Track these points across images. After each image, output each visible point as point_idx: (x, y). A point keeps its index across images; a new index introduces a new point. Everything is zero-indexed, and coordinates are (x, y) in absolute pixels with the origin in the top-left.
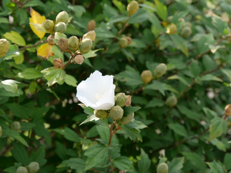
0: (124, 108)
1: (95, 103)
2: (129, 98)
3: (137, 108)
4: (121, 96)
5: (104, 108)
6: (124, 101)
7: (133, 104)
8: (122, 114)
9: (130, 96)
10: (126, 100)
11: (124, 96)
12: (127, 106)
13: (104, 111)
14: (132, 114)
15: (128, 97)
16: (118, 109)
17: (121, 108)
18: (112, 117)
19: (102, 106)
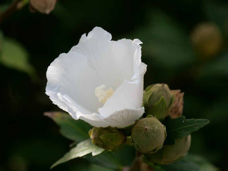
0: (166, 121)
1: (96, 111)
2: (177, 98)
3: (199, 122)
4: (159, 91)
5: (116, 121)
6: (167, 104)
7: (188, 113)
8: (162, 138)
9: (181, 92)
10: (171, 103)
11: (166, 92)
12: (174, 117)
13: (115, 131)
14: (186, 139)
15: (176, 95)
16: (152, 124)
17: (161, 124)
18: (138, 146)
19: (114, 118)
